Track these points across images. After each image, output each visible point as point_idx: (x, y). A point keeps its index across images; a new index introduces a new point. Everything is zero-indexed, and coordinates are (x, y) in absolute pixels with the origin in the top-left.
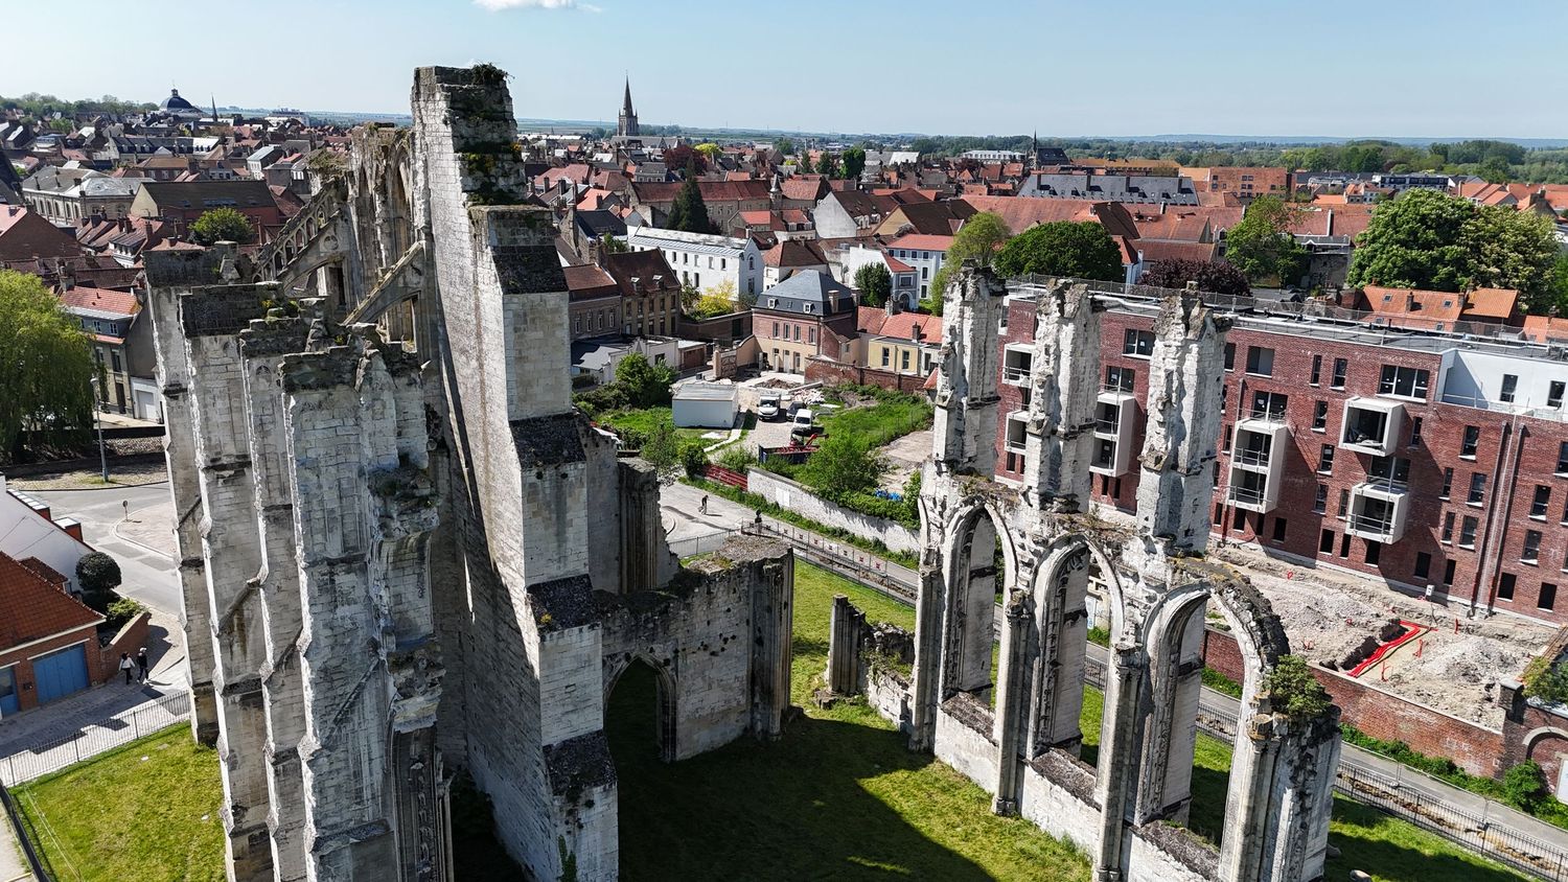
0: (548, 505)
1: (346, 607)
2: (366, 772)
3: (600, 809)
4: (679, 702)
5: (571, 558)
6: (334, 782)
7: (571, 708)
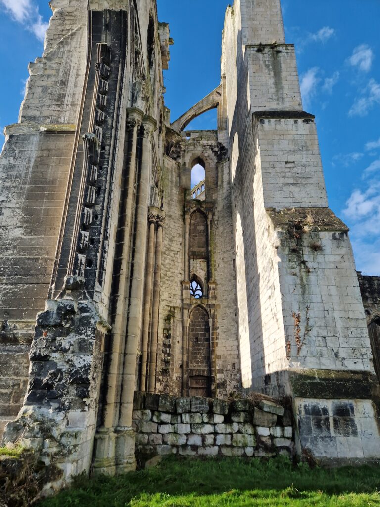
7: (291, 181)
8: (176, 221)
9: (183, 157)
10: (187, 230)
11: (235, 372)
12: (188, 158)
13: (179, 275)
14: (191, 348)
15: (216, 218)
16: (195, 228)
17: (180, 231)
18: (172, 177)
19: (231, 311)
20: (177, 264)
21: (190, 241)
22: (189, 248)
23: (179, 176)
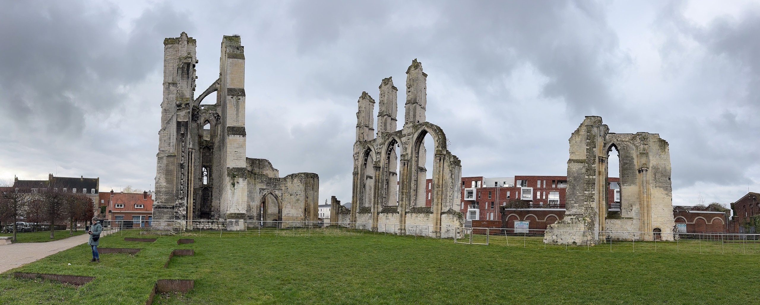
0: (234, 105)
1: (172, 95)
2: (172, 139)
3: (242, 186)
4: (283, 209)
5: (240, 122)
6: (164, 139)
7: (236, 158)
8: (197, 152)
9: (200, 119)
10: (201, 156)
11: (218, 211)
12: (202, 120)
13: (198, 176)
14: (202, 203)
15: (214, 150)
16: (205, 154)
17: (198, 157)
18: (195, 131)
19: (218, 190)
20: (197, 171)
21: (202, 160)
22: (202, 164)
23: (198, 130)
